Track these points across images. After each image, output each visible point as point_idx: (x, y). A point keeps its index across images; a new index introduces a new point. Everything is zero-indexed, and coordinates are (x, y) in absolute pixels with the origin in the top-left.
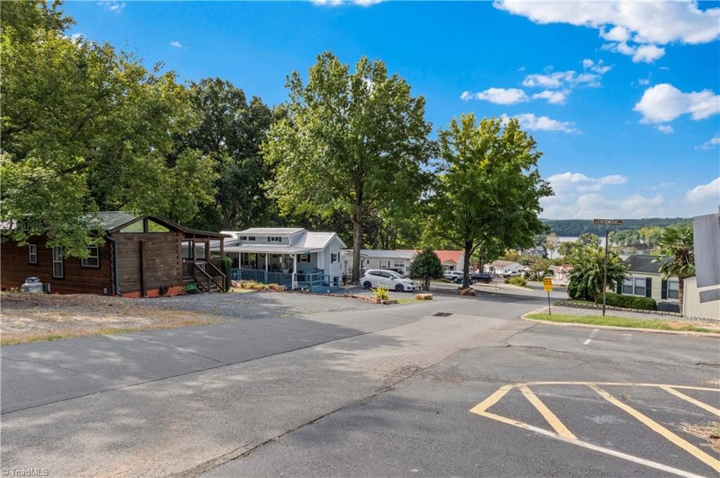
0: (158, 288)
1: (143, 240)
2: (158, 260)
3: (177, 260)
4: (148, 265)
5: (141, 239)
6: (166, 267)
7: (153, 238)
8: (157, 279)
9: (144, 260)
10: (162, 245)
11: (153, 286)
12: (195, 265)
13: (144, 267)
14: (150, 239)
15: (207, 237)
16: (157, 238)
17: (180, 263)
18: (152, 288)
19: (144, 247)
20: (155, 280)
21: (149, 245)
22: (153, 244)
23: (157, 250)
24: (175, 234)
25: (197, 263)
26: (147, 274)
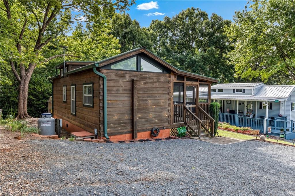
0: (148, 130)
1: (135, 79)
2: (150, 101)
3: (168, 102)
4: (139, 105)
5: (133, 78)
6: (157, 109)
7: (146, 78)
8: (149, 121)
9: (135, 100)
10: (154, 86)
11: (145, 128)
12: (185, 108)
13: (135, 107)
14: (143, 78)
15: (196, 80)
16: (149, 78)
17: (171, 105)
18: (143, 130)
19: (136, 86)
20: (146, 121)
21: (142, 84)
22: (145, 83)
23: (150, 91)
24: (167, 75)
25: (187, 106)
26: (138, 115)
